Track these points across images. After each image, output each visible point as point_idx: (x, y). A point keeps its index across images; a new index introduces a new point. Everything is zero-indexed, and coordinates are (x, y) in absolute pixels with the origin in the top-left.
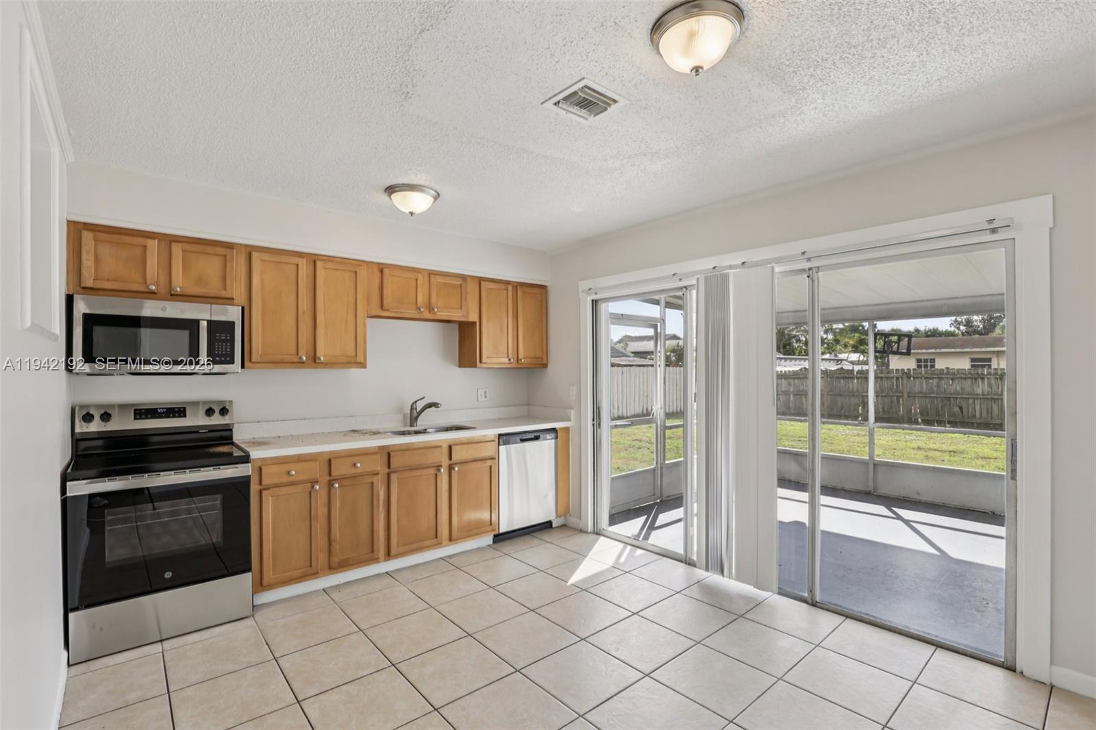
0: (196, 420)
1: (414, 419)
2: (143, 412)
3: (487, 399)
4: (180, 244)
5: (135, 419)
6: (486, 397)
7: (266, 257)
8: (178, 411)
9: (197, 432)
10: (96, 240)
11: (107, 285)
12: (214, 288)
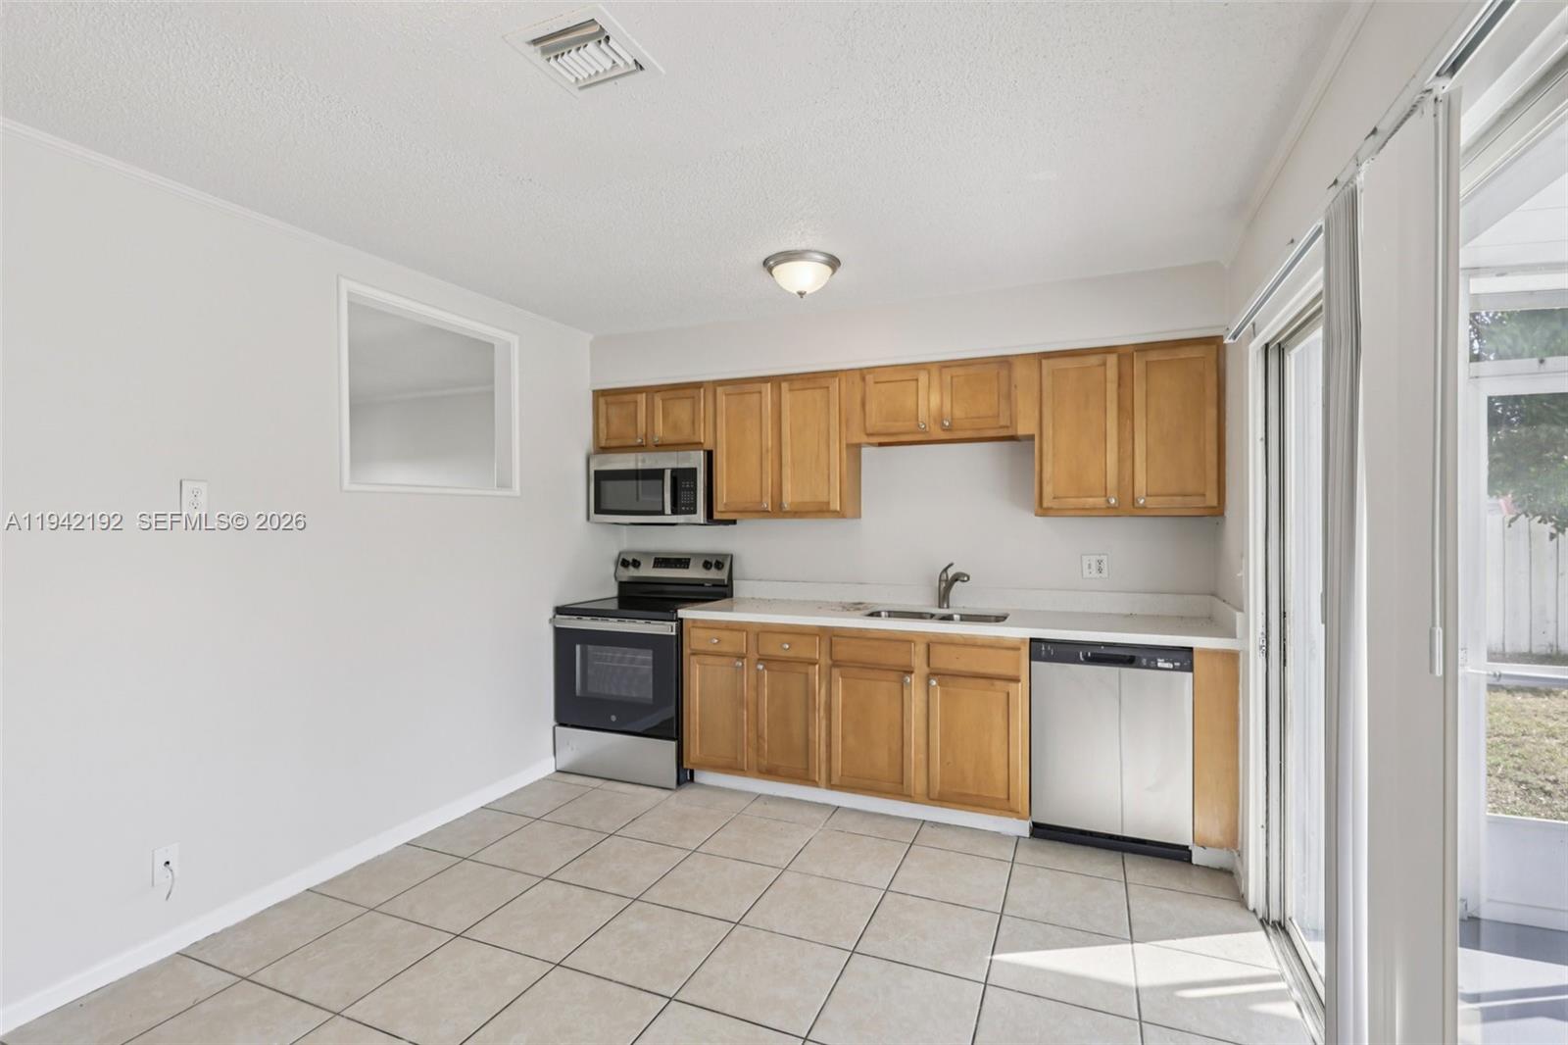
0: (694, 573)
1: (943, 598)
2: (662, 562)
3: (1105, 574)
4: (658, 394)
5: (654, 567)
6: (1100, 570)
7: (729, 389)
8: (682, 562)
9: (703, 585)
10: (607, 403)
11: (614, 443)
12: (685, 435)
